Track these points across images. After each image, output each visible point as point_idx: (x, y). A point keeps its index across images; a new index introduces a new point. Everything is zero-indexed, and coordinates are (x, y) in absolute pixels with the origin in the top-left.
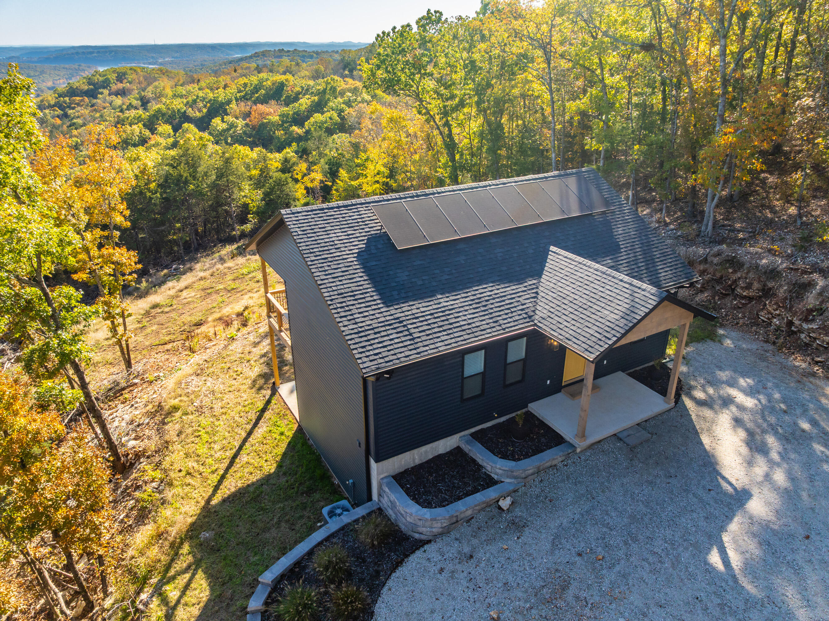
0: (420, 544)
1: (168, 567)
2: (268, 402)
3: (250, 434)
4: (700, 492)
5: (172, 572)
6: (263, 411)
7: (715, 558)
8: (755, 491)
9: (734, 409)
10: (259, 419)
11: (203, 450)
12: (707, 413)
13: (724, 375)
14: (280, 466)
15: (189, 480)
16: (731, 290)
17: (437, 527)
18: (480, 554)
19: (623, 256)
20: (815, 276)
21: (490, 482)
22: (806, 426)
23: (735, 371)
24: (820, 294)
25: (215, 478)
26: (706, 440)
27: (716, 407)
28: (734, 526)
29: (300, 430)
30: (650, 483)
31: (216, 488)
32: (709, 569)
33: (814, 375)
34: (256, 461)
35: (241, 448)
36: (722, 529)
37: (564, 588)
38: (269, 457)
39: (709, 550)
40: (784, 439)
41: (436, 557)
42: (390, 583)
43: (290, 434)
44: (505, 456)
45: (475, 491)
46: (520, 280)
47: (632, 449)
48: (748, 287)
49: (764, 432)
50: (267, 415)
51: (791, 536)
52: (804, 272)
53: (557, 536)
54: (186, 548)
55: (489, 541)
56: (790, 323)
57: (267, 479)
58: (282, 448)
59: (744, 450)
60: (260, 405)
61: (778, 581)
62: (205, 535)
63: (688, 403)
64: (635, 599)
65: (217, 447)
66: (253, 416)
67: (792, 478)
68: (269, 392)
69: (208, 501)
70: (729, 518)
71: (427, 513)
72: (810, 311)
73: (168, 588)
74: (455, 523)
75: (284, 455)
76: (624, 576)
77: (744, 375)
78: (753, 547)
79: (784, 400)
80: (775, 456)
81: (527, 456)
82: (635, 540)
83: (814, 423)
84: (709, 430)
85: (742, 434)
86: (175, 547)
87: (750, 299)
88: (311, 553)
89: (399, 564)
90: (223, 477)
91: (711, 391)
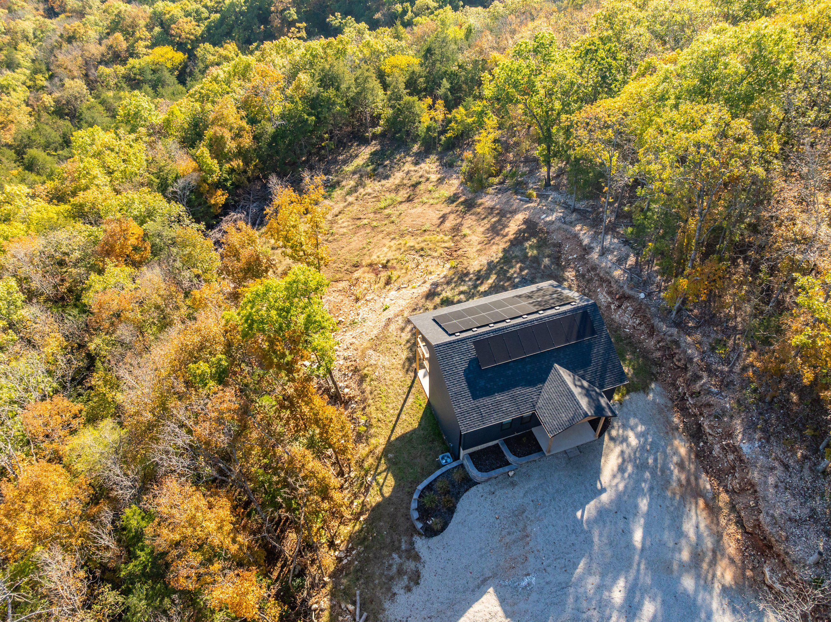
0: (476, 484)
1: (377, 468)
2: (413, 382)
3: (405, 401)
4: (588, 485)
5: (379, 471)
6: (411, 387)
7: (579, 514)
8: (608, 490)
9: (625, 445)
10: (409, 392)
11: (383, 407)
12: (612, 445)
13: (632, 421)
14: (420, 425)
15: (380, 425)
16: (672, 356)
17: (483, 479)
18: (497, 493)
19: (591, 369)
20: (705, 374)
21: (507, 463)
22: (650, 461)
23: (640, 420)
24: (702, 386)
25: (391, 425)
26: (603, 460)
27: (618, 442)
28: (592, 503)
29: (429, 404)
30: (570, 476)
31: (392, 431)
32: (575, 517)
33: (677, 429)
34: (409, 419)
35: (401, 410)
36: (588, 503)
37: (523, 512)
38: (415, 418)
39: (578, 510)
40: (636, 467)
41: (481, 491)
42: (463, 497)
43: (424, 406)
44: (515, 455)
45: (500, 467)
46: (534, 385)
47: (570, 459)
48: (679, 360)
49: (630, 461)
50: (413, 390)
51: (611, 511)
52: (701, 369)
53: (527, 492)
54: (383, 461)
55: (501, 488)
56: (685, 394)
57: (414, 431)
58: (420, 415)
59: (616, 469)
60: (409, 383)
61: (596, 526)
62: (390, 455)
63: (606, 437)
64: (546, 522)
65: (390, 406)
66: (406, 390)
67: (626, 487)
68: (412, 374)
69: (390, 438)
70: (593, 499)
71: (479, 474)
72: (694, 393)
73: (378, 477)
74: (489, 479)
75: (422, 418)
76: (545, 513)
77: (643, 424)
78: (594, 513)
79: (651, 444)
80: (626, 475)
81: (524, 455)
82: (554, 500)
83: (656, 460)
84: (607, 455)
85: (620, 460)
86: (379, 459)
87: (679, 367)
88: (435, 480)
89: (467, 490)
90: (395, 426)
91: (621, 431)
